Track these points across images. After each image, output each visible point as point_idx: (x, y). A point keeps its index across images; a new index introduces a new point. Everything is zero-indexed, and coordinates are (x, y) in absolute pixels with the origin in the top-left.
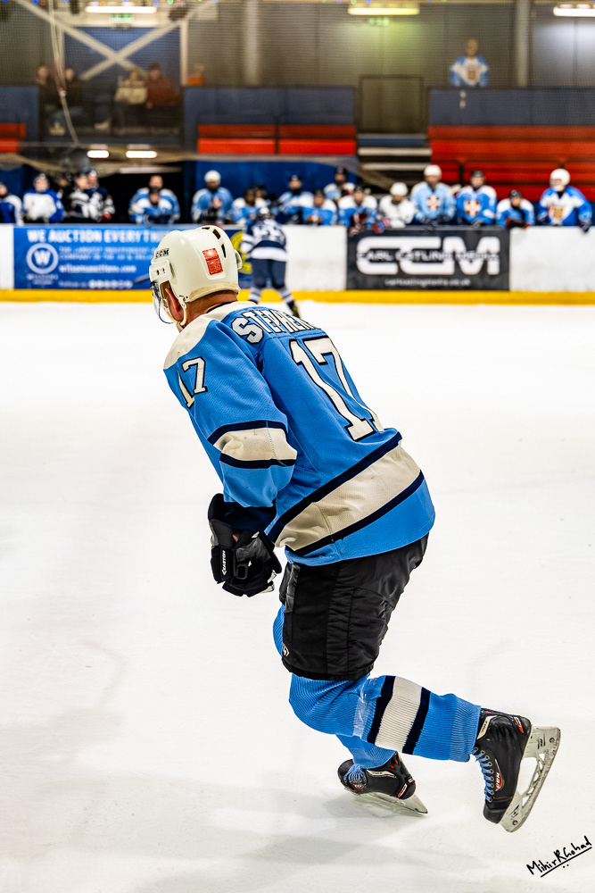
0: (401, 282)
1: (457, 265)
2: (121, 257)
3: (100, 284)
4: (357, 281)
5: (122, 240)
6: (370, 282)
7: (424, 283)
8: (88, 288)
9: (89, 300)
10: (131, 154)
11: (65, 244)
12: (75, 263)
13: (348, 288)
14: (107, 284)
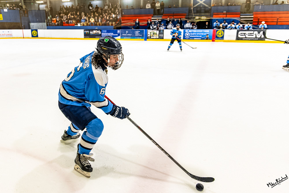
0: (246, 39)
1: (256, 36)
2: (199, 34)
3: (196, 39)
4: (238, 39)
5: (200, 32)
6: (240, 39)
7: (250, 39)
8: (194, 39)
9: (194, 41)
10: (202, 18)
11: (191, 32)
12: (192, 35)
13: (236, 40)
14: (197, 39)
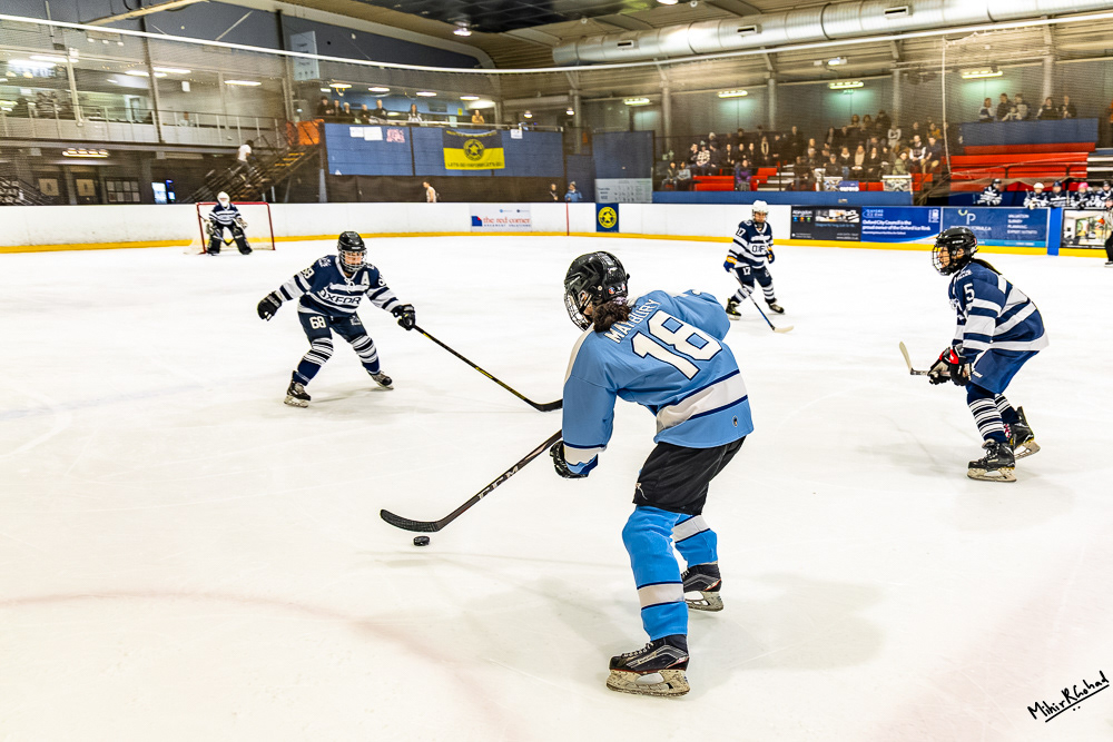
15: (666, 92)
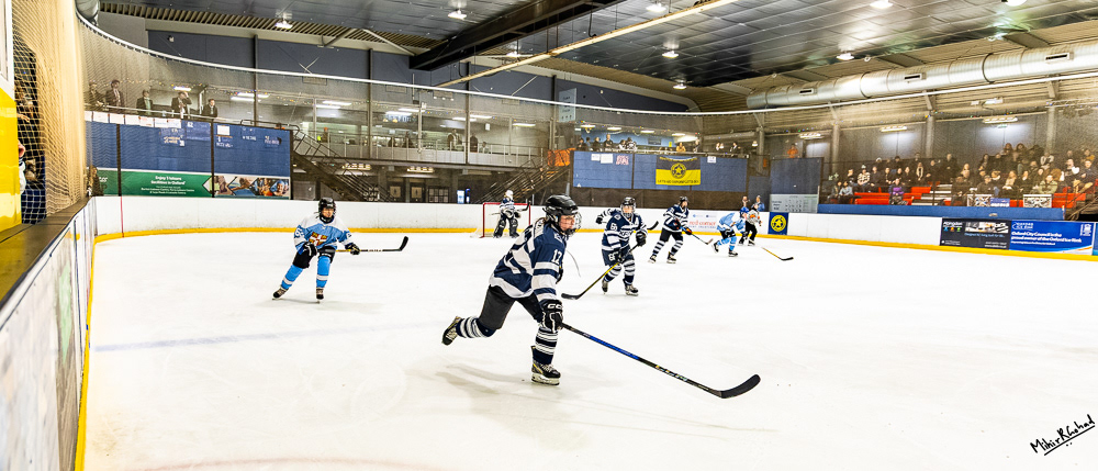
15: (836, 128)
